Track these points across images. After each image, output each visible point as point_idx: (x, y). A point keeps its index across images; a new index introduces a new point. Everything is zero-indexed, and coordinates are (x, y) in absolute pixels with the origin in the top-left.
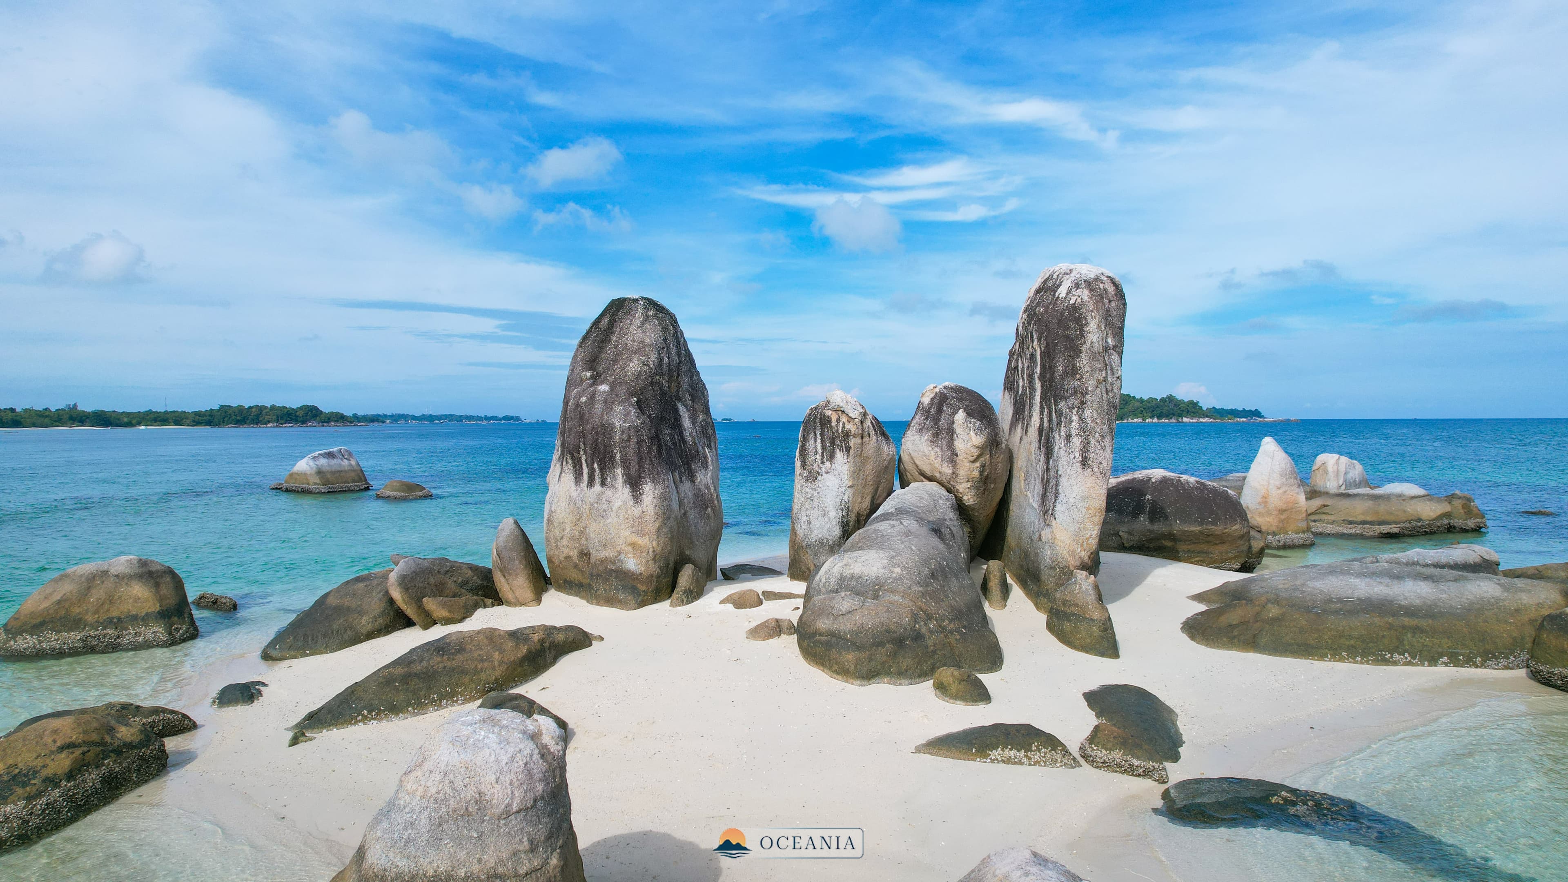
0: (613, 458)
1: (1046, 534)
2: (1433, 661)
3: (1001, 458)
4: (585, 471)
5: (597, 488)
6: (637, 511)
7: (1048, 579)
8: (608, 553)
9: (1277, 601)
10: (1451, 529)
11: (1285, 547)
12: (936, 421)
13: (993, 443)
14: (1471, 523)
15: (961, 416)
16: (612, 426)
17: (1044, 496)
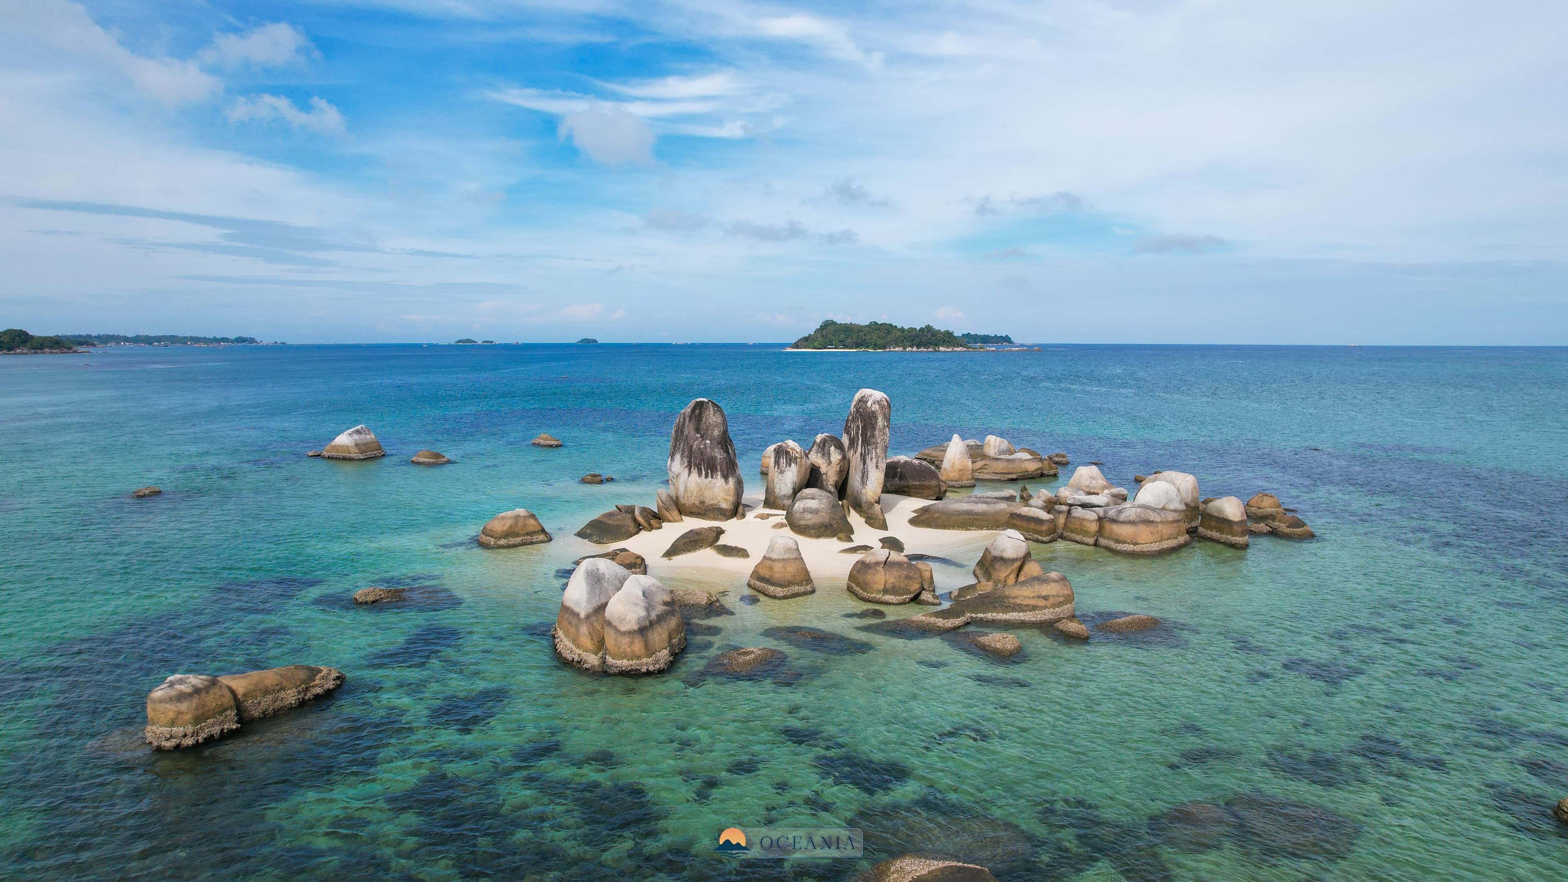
0: (716, 469)
1: (863, 491)
2: (982, 529)
3: (846, 462)
4: (704, 473)
5: (710, 479)
6: (727, 487)
7: (865, 507)
8: (714, 502)
9: (938, 512)
10: (1042, 475)
11: (962, 487)
12: (823, 450)
13: (844, 458)
14: (1052, 472)
15: (833, 448)
16: (716, 457)
17: (863, 478)
